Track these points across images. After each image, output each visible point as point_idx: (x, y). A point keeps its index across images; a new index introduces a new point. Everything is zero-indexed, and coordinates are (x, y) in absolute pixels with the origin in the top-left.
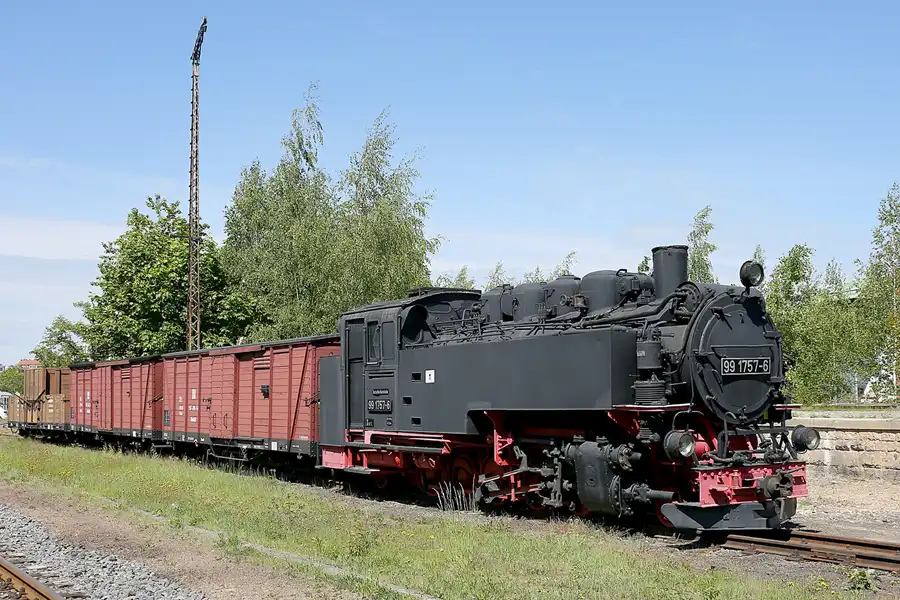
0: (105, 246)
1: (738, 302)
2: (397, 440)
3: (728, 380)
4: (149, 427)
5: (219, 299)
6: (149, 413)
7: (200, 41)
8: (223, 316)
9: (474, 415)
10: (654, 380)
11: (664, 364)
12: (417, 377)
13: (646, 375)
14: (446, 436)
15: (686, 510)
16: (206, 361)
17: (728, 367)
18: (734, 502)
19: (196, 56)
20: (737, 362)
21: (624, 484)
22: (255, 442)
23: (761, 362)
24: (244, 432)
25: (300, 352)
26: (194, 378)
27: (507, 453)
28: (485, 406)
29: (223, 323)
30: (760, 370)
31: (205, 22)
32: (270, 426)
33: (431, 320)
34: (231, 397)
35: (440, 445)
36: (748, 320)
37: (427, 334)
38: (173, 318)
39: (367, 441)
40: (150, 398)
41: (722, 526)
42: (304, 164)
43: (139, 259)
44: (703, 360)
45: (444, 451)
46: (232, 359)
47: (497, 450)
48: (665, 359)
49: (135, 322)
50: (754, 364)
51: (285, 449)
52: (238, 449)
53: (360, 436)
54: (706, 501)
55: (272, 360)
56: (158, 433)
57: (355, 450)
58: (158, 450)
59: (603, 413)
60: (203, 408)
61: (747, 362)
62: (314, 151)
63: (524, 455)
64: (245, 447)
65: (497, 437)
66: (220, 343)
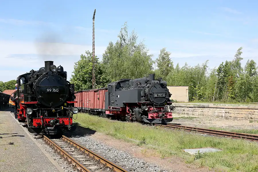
0: (75, 63)
1: (159, 84)
2: (115, 108)
3: (156, 98)
4: (80, 107)
5: (100, 77)
6: (80, 103)
7: (94, 15)
8: (101, 81)
9: (124, 103)
10: (144, 98)
11: (145, 95)
12: (117, 96)
13: (142, 97)
14: (121, 107)
15: (147, 119)
16: (90, 92)
17: (156, 96)
18: (156, 118)
19: (94, 18)
20: (157, 95)
21: (142, 115)
22: (97, 109)
23: (163, 95)
24: (95, 108)
25: (103, 91)
26: (88, 95)
27: (129, 110)
28: (125, 102)
29: (101, 82)
30: (163, 96)
31: (95, 10)
32: (99, 106)
33: (121, 85)
34: (93, 100)
35: (120, 109)
36: (161, 87)
37: (121, 88)
38: (90, 81)
39: (111, 108)
40: (81, 100)
41: (153, 122)
42: (123, 42)
43: (82, 67)
44: (151, 94)
45: (120, 110)
46: (93, 92)
47: (127, 110)
48: (145, 94)
49: (81, 82)
50: (161, 95)
51: (101, 111)
52: (95, 111)
53: (110, 108)
54: (150, 118)
55: (100, 92)
56: (82, 108)
57: (110, 110)
58: (82, 112)
59: (137, 103)
60: (89, 102)
61: (160, 95)
62: (125, 38)
63: (131, 111)
64: (95, 110)
65: (127, 108)
66: (101, 87)
